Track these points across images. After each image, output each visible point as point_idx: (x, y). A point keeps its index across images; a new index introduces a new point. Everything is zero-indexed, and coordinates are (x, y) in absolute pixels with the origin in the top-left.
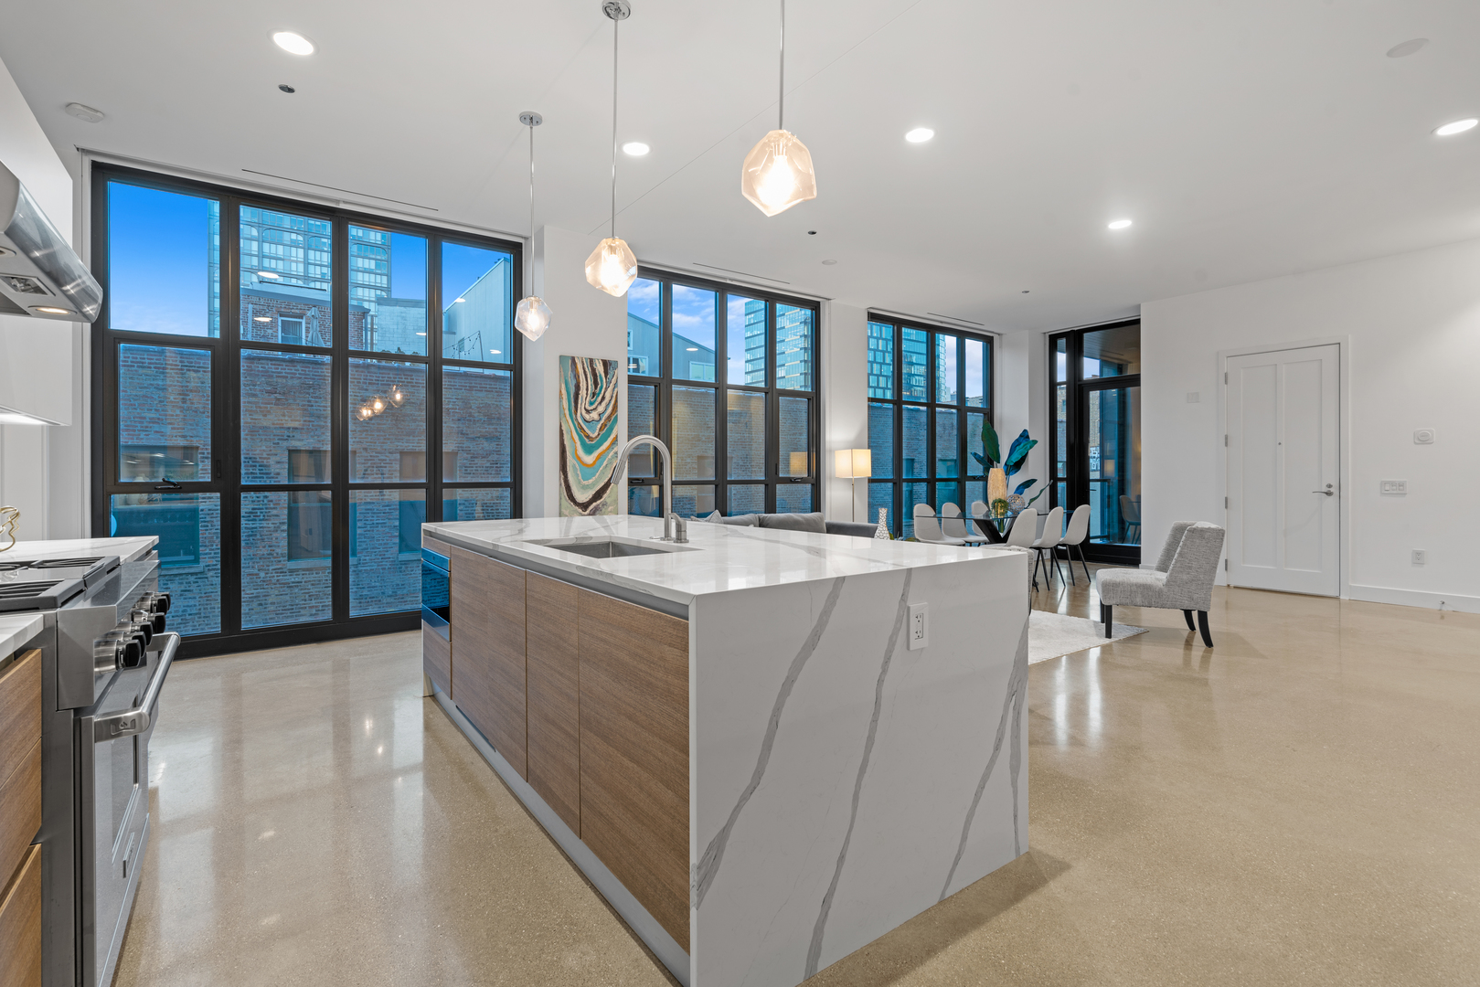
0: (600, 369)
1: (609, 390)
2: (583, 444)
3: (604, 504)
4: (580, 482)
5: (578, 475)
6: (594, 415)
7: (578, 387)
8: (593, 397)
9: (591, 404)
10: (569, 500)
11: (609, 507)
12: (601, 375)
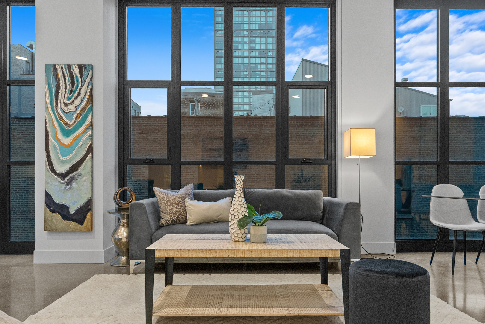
0: (76, 71)
1: (84, 87)
2: (62, 129)
3: (79, 175)
4: (59, 158)
5: (58, 153)
6: (72, 108)
7: (58, 87)
8: (71, 94)
9: (69, 99)
10: (51, 172)
11: (83, 177)
12: (76, 77)
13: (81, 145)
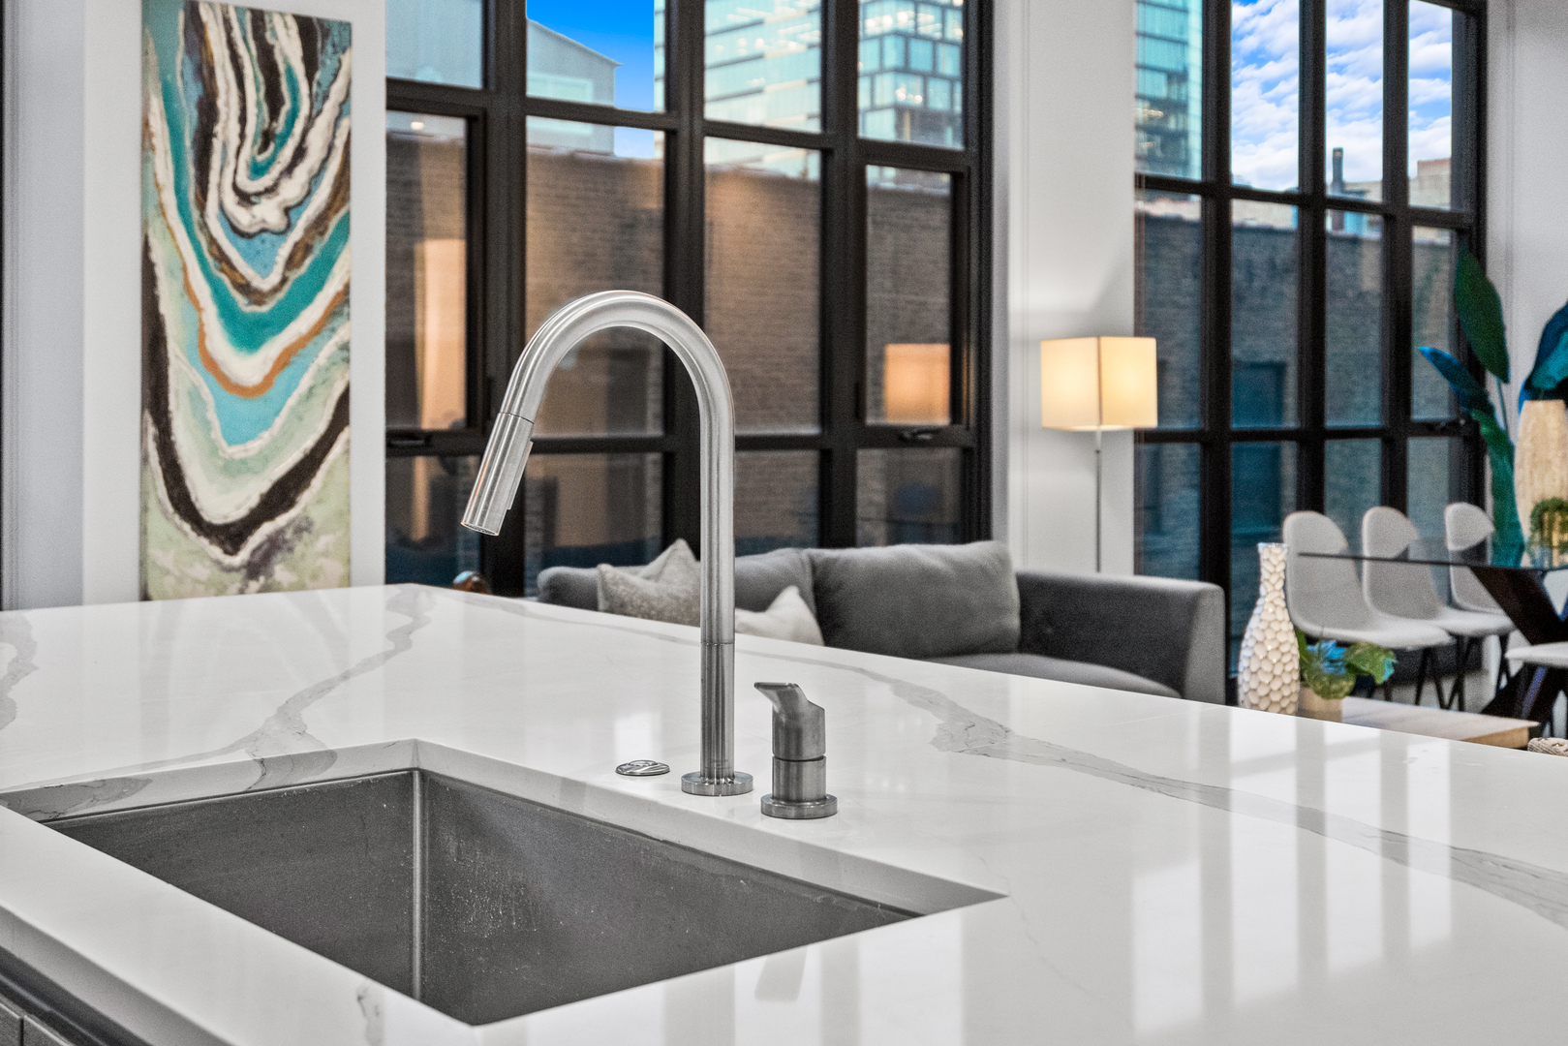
0: (289, 47)
1: (323, 123)
2: (228, 314)
3: (303, 528)
4: (214, 450)
5: (206, 425)
6: (268, 212)
7: (208, 111)
8: (264, 147)
9: (257, 170)
10: (177, 518)
11: (317, 538)
12: (290, 71)
13: (311, 389)
